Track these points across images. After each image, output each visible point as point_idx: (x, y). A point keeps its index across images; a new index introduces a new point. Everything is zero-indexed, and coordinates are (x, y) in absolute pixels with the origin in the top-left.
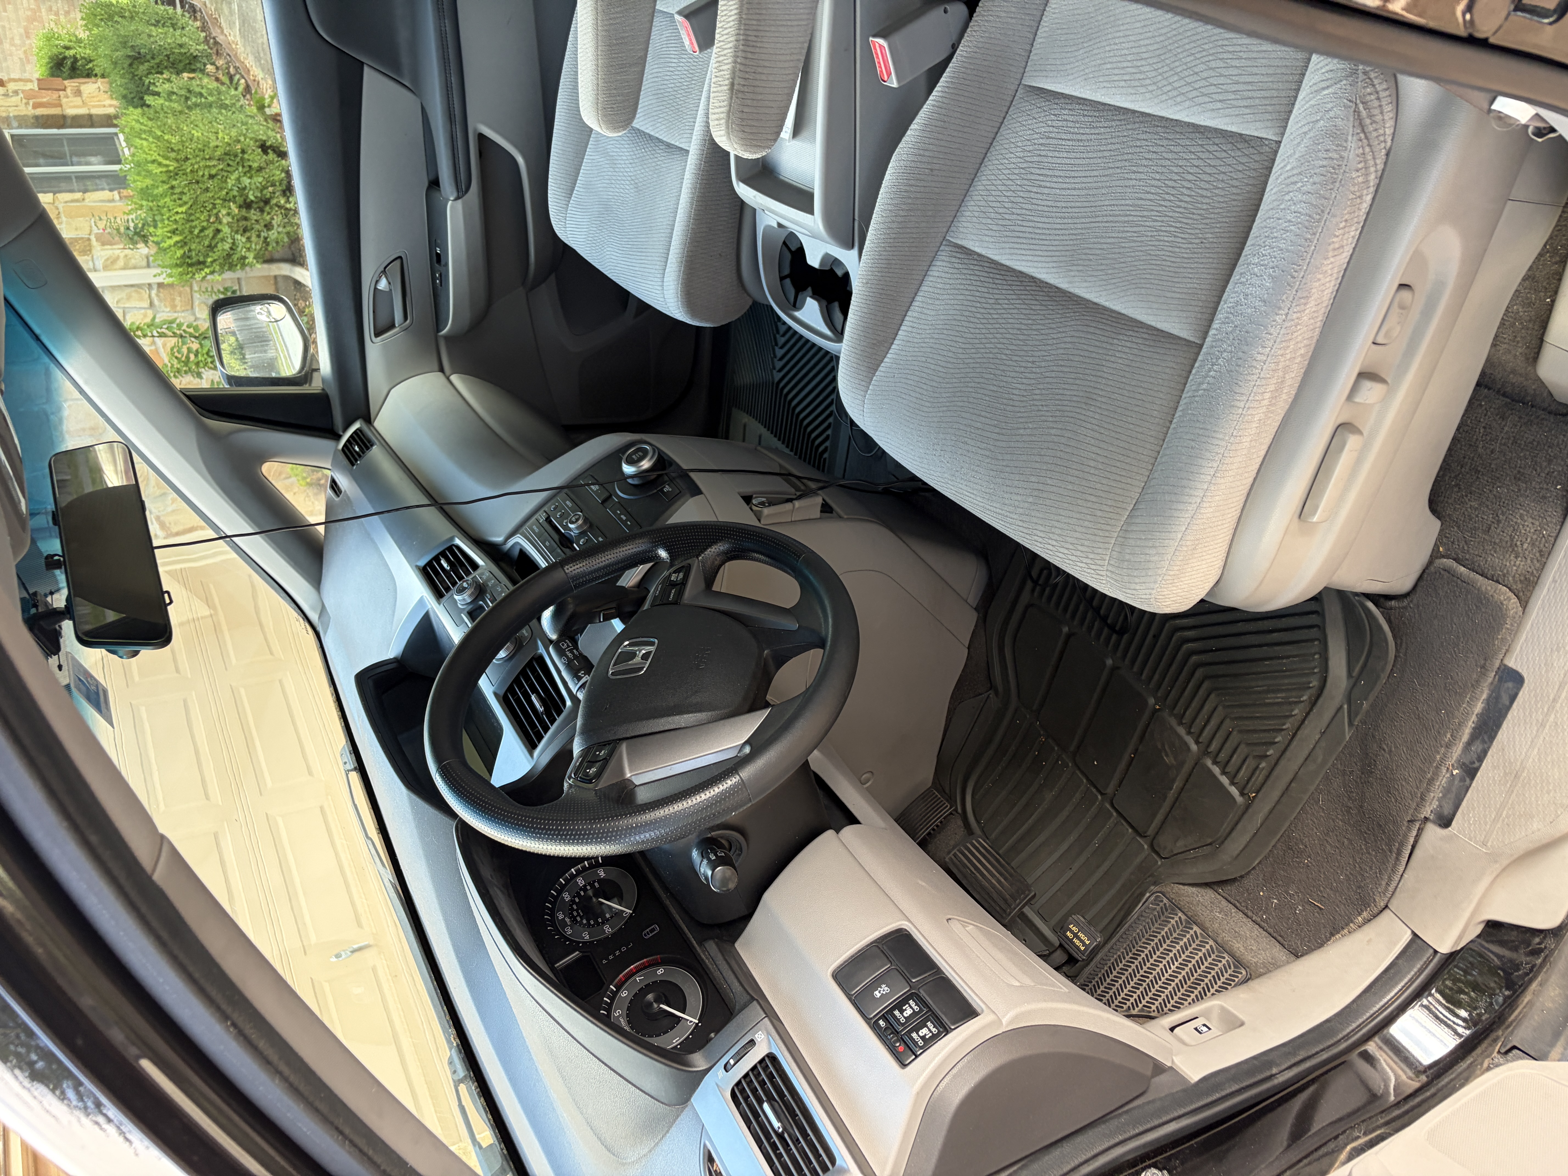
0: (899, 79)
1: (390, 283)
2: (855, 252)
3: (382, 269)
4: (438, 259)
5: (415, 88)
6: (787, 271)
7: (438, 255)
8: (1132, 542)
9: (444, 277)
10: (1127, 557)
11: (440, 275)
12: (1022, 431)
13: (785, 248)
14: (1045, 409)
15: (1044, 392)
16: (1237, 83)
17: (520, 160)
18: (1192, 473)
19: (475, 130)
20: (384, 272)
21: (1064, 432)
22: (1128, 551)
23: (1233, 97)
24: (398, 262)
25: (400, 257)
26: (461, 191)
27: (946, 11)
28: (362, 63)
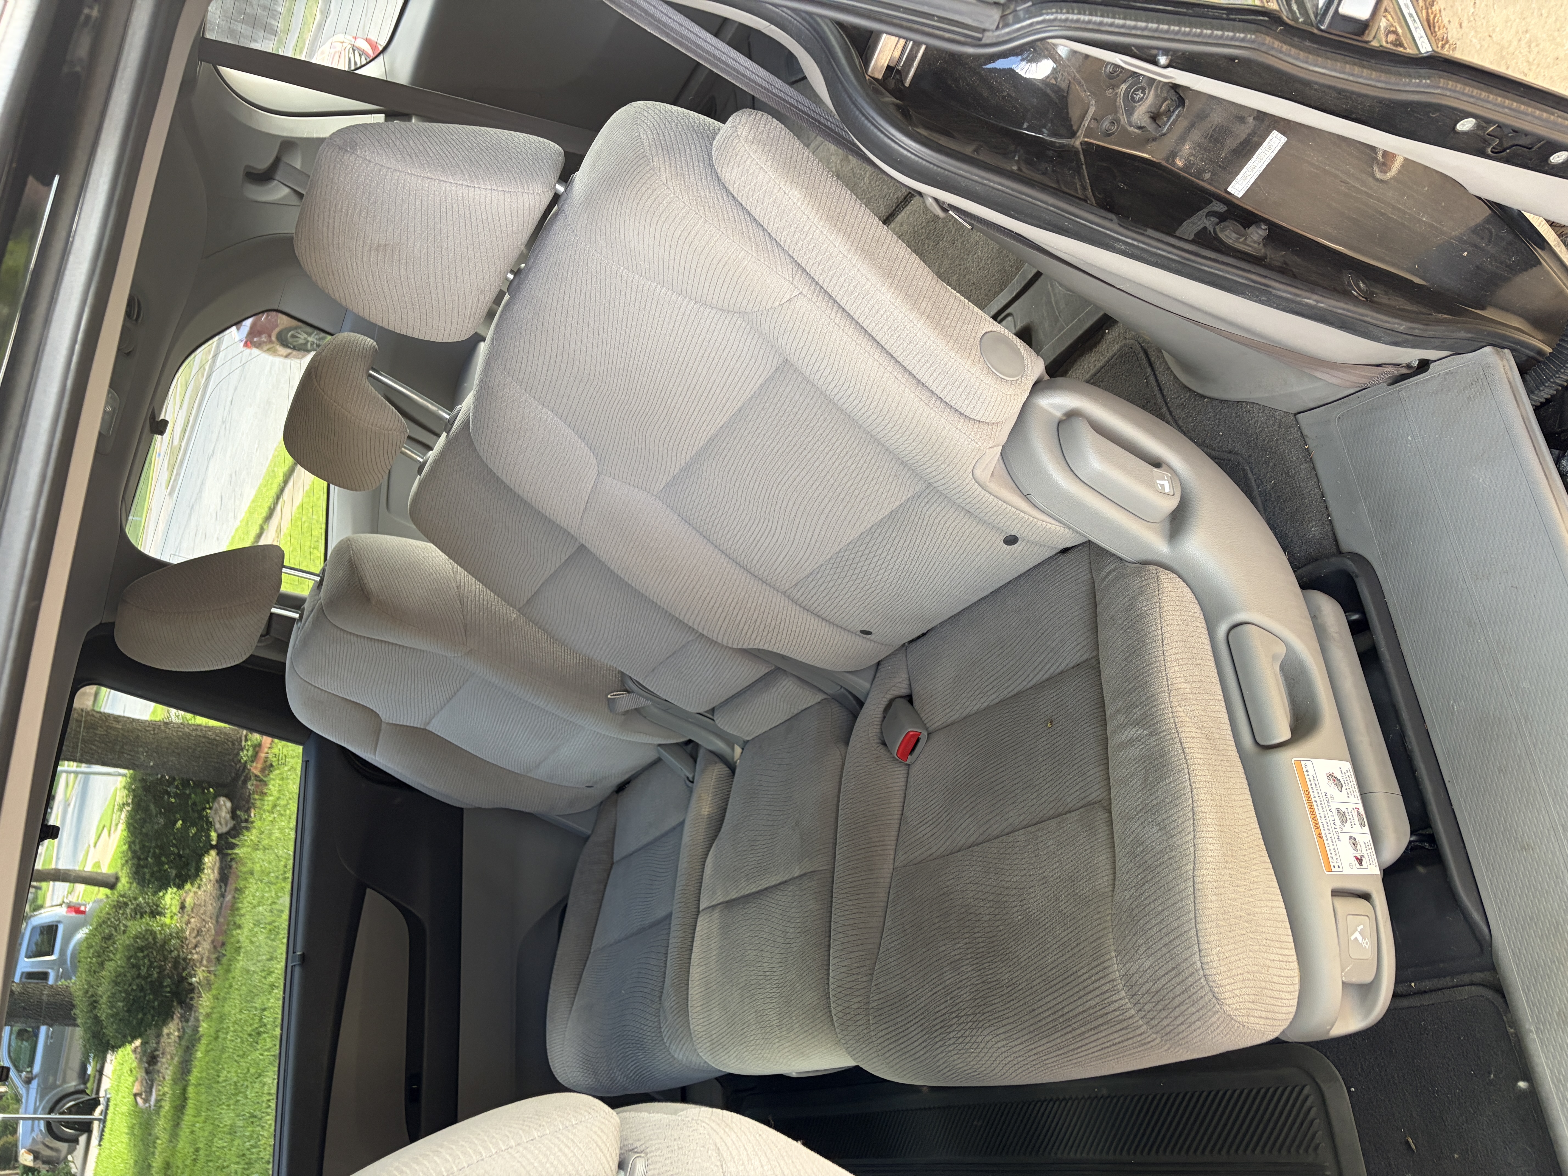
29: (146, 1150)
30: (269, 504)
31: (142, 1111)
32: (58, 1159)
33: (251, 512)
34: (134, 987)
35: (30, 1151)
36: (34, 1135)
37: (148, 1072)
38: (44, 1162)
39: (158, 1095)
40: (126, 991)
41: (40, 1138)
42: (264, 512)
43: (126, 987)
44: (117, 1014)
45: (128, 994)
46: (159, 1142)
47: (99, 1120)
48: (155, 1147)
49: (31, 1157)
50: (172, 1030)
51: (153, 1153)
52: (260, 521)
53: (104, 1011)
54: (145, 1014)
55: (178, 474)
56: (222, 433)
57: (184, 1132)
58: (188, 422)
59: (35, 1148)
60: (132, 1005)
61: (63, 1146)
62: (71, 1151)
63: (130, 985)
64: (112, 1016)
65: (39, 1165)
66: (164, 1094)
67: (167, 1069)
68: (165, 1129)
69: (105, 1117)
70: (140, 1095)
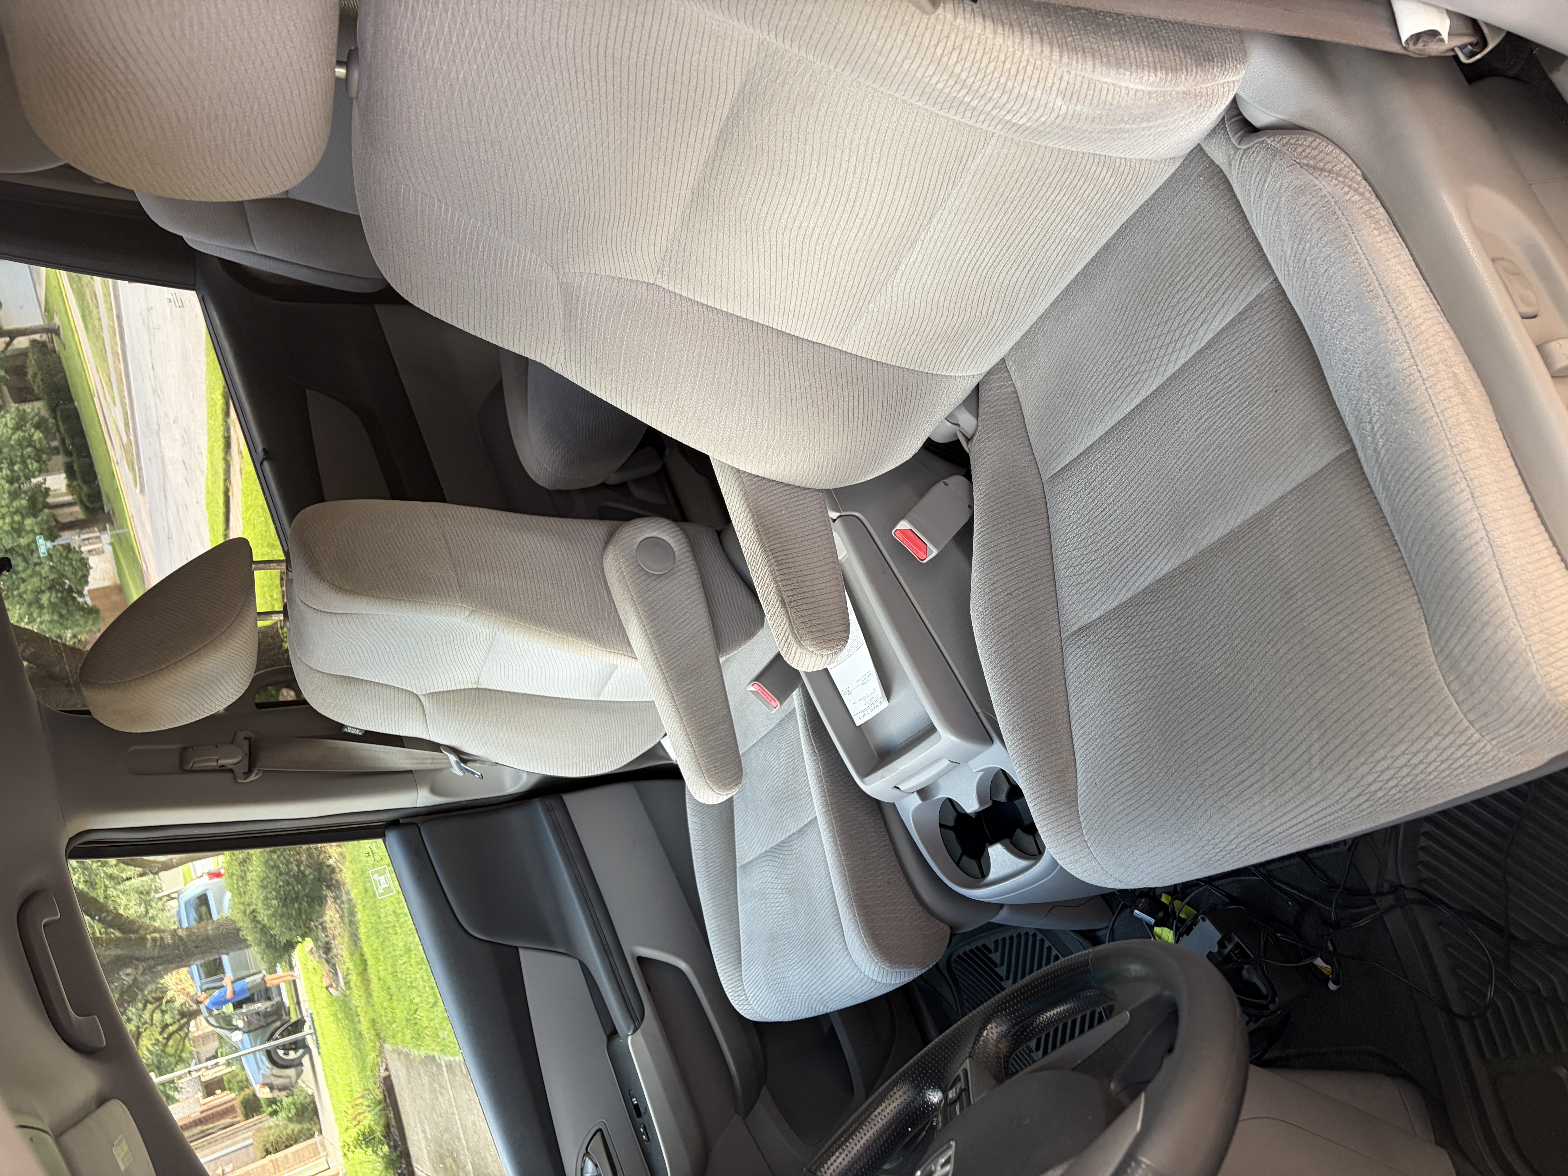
0: (936, 547)
1: (596, 1166)
2: (997, 743)
3: (583, 1151)
4: (637, 1112)
5: (569, 950)
6: (959, 851)
7: (636, 1107)
8: (1458, 650)
9: (648, 1128)
10: (1470, 670)
11: (645, 1128)
12: (1251, 687)
13: (944, 830)
14: (1256, 645)
15: (1242, 635)
16: (1203, 288)
17: (683, 965)
18: (1446, 514)
19: (632, 954)
20: (587, 1153)
21: (1292, 641)
22: (1464, 664)
23: (1209, 298)
24: (598, 1135)
25: (600, 1130)
26: (636, 1019)
27: (946, 484)
28: (517, 948)
29: (353, 1022)
30: (221, 434)
31: (336, 1000)
32: (291, 1083)
33: (211, 453)
34: (281, 884)
35: (264, 1085)
36: (262, 1071)
37: (328, 961)
38: (280, 1090)
39: (343, 973)
40: (274, 890)
41: (268, 1072)
42: (221, 443)
43: (274, 886)
44: (276, 911)
45: (278, 892)
46: (359, 1009)
47: (311, 1034)
48: (358, 1015)
49: (267, 1090)
50: (331, 914)
51: (359, 1021)
52: (222, 455)
53: (264, 916)
54: (300, 903)
55: (140, 469)
56: (158, 402)
57: (375, 985)
58: (127, 413)
59: (268, 1081)
60: (285, 900)
61: (291, 1072)
62: (299, 1075)
63: (276, 883)
64: (272, 915)
65: (276, 1094)
66: (348, 969)
67: (342, 948)
68: (360, 996)
69: (315, 1029)
70: (331, 986)
